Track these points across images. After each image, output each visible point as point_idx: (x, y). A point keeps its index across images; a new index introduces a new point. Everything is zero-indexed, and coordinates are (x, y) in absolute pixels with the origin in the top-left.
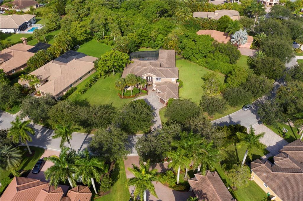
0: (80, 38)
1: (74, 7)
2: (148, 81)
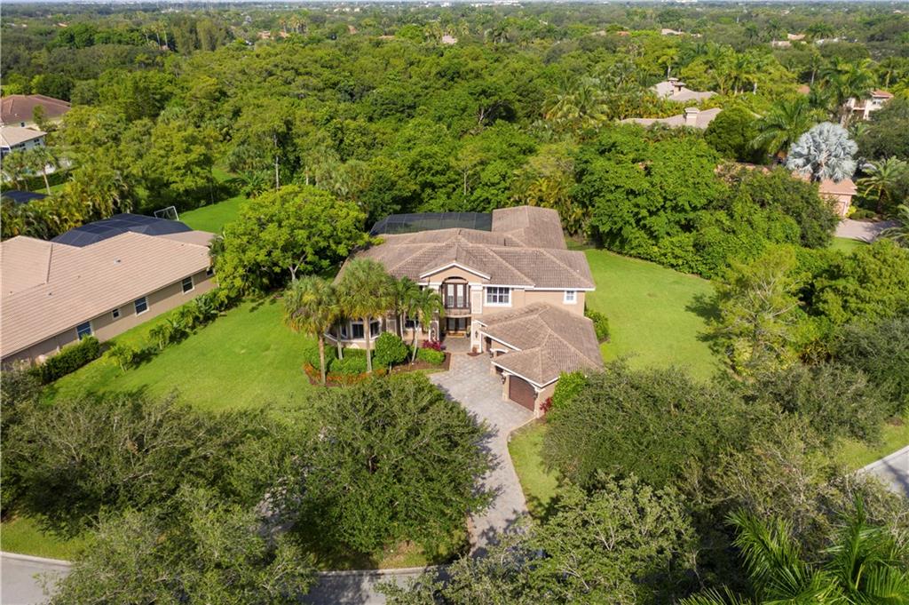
2: (446, 307)
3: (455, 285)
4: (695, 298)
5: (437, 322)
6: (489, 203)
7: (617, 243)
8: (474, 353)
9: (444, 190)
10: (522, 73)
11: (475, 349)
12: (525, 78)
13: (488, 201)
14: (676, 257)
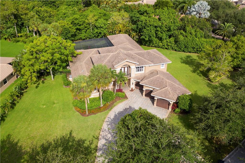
4: (180, 58)
7: (148, 43)
9: (84, 31)
11: (132, 89)
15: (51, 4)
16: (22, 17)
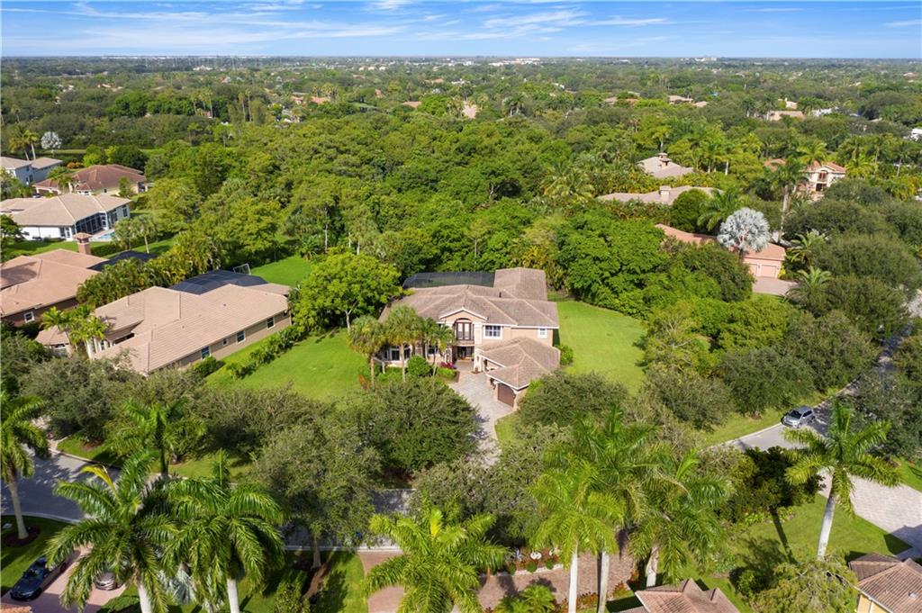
0: (254, 244)
1: (247, 183)
2: (457, 339)
3: (464, 324)
4: (641, 337)
5: (451, 350)
6: (494, 264)
7: (589, 297)
8: (477, 372)
9: (459, 254)
10: (527, 153)
11: (477, 369)
12: (529, 158)
13: (493, 262)
14: (632, 307)
15: (427, 185)
16: (343, 212)
